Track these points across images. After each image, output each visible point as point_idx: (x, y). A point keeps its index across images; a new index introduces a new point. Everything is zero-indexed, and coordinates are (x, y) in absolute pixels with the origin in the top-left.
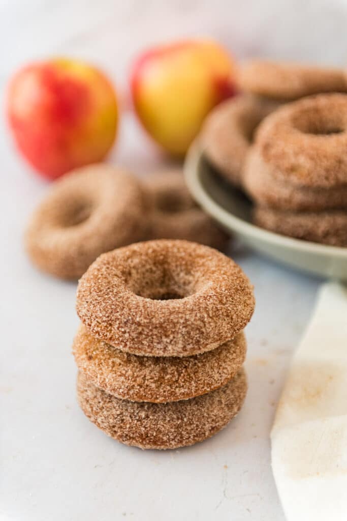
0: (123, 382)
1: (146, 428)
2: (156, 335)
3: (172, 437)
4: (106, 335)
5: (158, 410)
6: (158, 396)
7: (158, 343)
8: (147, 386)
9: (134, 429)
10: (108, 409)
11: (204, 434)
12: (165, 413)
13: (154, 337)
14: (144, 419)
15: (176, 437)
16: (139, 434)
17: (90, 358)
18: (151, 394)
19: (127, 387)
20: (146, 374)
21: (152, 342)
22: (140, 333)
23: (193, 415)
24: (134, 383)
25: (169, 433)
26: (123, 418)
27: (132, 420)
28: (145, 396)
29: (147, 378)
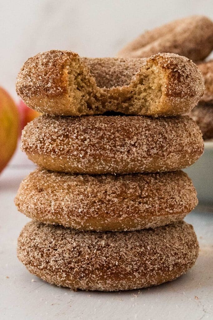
0: (82, 200)
1: (107, 257)
2: (118, 137)
3: (135, 267)
4: (63, 149)
5: (118, 239)
6: (121, 213)
7: (121, 146)
8: (109, 201)
9: (93, 260)
10: (62, 246)
11: (169, 268)
12: (126, 241)
13: (117, 139)
14: (104, 247)
15: (139, 267)
16: (99, 265)
17: (41, 190)
18: (113, 210)
19: (87, 205)
20: (106, 190)
21: (115, 146)
22: (102, 138)
23: (155, 244)
24: (94, 199)
25: (132, 263)
26: (80, 250)
27: (91, 251)
28: (107, 213)
29: (108, 193)
